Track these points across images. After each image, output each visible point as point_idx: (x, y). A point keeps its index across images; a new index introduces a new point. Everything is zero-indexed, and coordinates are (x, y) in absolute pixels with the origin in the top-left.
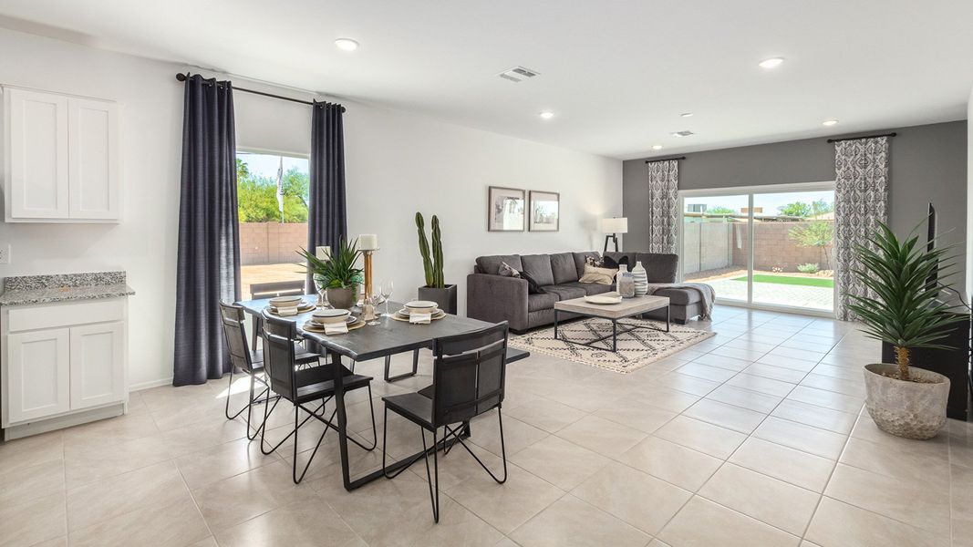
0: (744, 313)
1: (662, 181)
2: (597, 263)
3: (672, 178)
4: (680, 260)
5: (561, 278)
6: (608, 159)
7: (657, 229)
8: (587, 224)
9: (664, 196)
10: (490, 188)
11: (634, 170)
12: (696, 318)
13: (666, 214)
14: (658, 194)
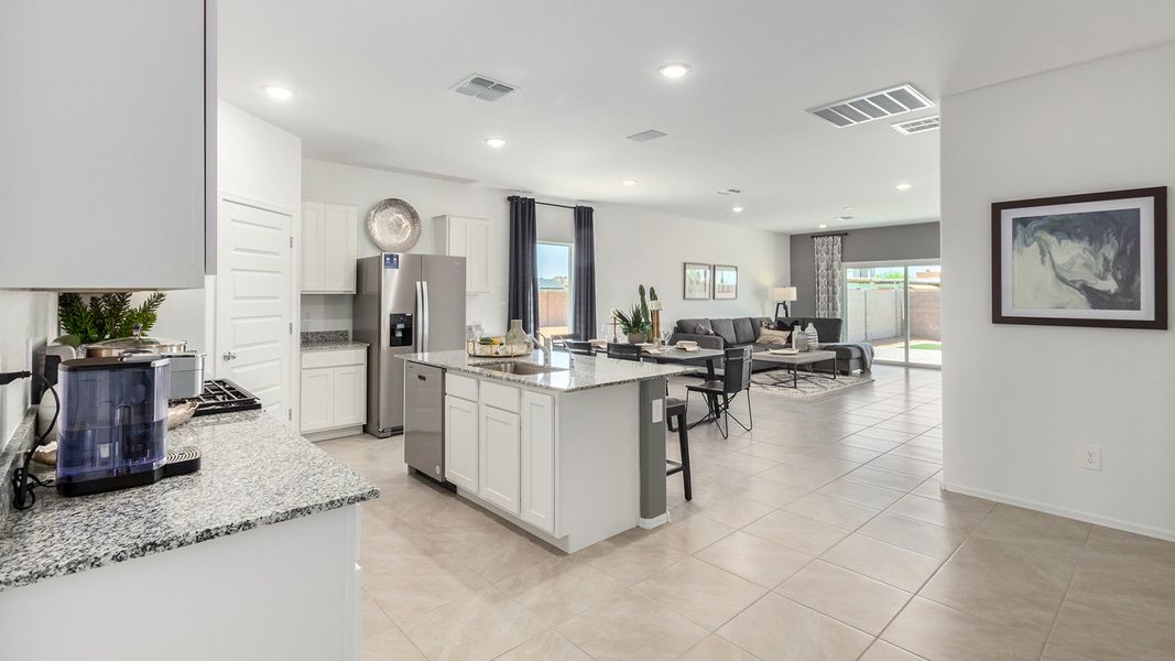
0: (903, 370)
1: (827, 253)
2: (772, 326)
3: (836, 252)
4: (844, 322)
5: (742, 339)
6: (778, 234)
7: (823, 297)
8: (760, 293)
9: (829, 267)
10: (685, 264)
11: (800, 244)
12: (859, 371)
13: (831, 284)
14: (823, 265)
